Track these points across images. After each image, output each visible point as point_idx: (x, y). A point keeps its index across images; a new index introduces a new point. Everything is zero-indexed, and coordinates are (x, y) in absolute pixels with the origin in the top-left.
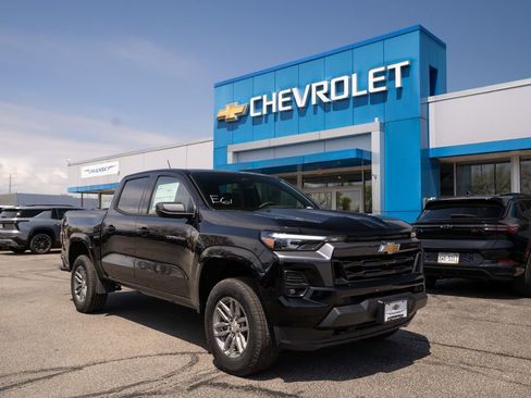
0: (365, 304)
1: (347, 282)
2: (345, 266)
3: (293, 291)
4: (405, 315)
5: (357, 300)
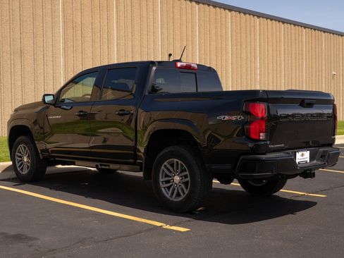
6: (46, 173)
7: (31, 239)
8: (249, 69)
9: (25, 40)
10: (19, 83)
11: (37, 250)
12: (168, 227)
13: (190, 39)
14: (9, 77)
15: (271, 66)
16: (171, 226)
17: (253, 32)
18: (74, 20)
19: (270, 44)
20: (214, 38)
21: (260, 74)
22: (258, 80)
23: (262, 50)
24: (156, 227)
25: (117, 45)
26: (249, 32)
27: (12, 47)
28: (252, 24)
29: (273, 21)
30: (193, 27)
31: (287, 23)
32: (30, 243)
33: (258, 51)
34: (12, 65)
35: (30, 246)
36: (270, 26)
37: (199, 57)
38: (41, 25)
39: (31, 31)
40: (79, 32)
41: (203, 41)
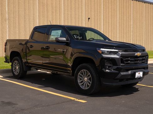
0: (130, 72)
1: (124, 65)
2: (124, 60)
3: (107, 67)
4: (142, 76)
5: (127, 70)
6: (27, 74)
7: (14, 104)
8: (127, 25)
9: (21, 12)
10: (18, 32)
11: (16, 109)
12: (77, 100)
13: (99, 11)
14: (13, 29)
15: (138, 24)
16: (79, 99)
17: (129, 7)
18: (44, 2)
19: (138, 13)
20: (110, 10)
21: (133, 28)
22: (132, 30)
23: (134, 16)
24: (71, 100)
25: (64, 14)
26: (127, 7)
27: (14, 15)
28: (129, 4)
29: (140, 2)
30: (100, 5)
31: (147, 3)
32: (13, 106)
33: (132, 17)
34: (15, 24)
35: (13, 108)
36: (138, 5)
37: (103, 19)
38: (28, 4)
39: (23, 8)
40: (46, 8)
41: (105, 12)
